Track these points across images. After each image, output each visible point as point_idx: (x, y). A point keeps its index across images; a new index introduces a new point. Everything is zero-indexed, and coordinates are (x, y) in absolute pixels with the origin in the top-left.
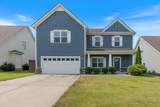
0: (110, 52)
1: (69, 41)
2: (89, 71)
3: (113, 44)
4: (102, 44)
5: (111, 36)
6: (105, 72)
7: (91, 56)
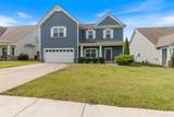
0: (100, 44)
1: (65, 35)
2: (81, 61)
3: (104, 37)
4: (94, 37)
5: (102, 30)
6: (95, 61)
7: (84, 47)
